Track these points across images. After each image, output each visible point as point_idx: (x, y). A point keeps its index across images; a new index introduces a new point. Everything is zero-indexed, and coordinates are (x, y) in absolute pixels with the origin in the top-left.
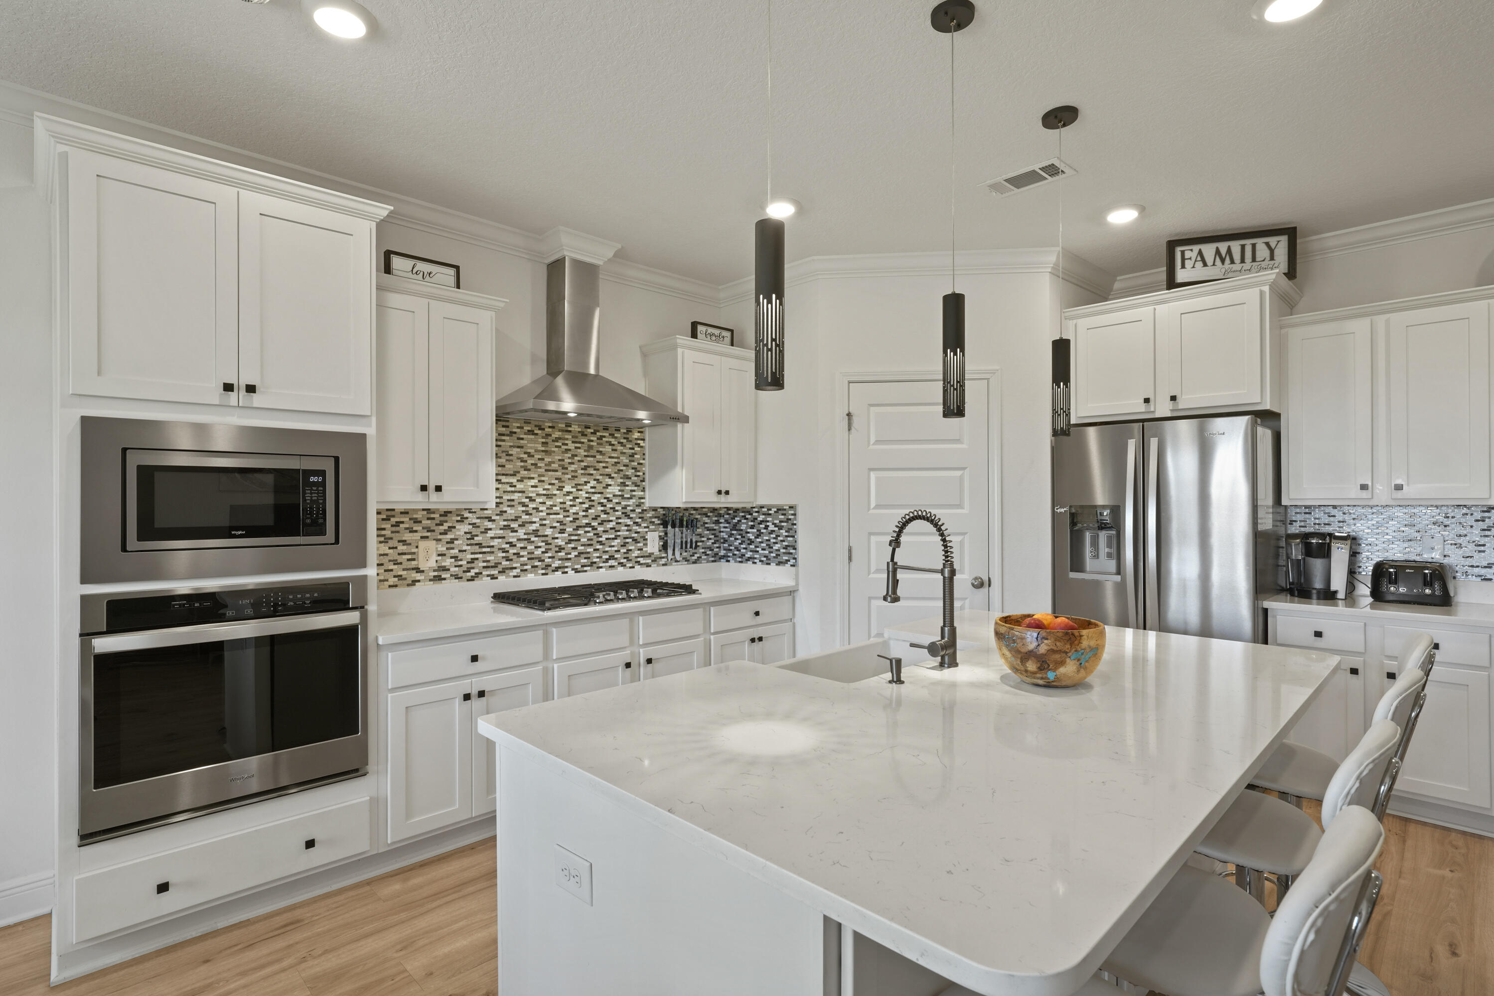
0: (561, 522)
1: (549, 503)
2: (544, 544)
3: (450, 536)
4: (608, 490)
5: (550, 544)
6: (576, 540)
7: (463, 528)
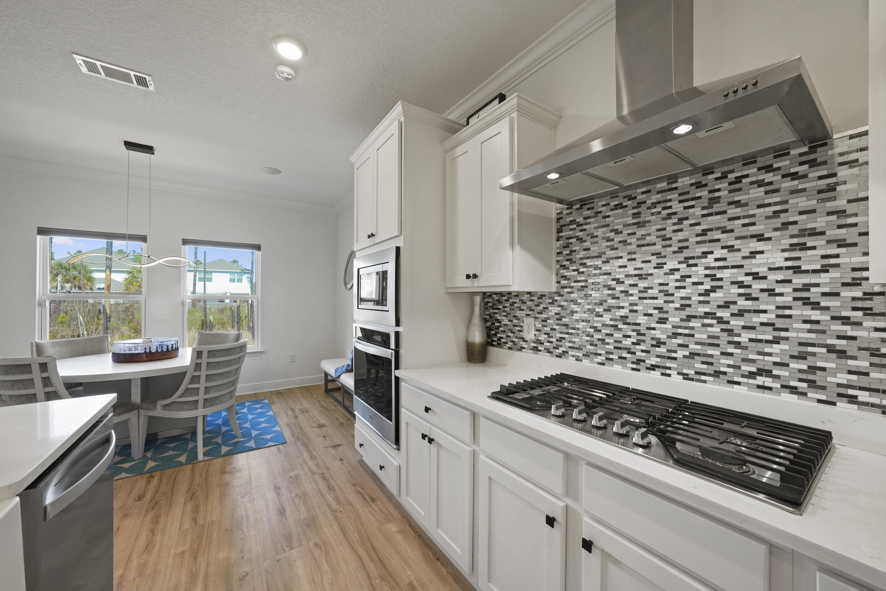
0: (660, 309)
1: (642, 284)
2: (635, 334)
3: (544, 316)
4: (754, 261)
5: (644, 335)
6: (686, 335)
7: (554, 310)
